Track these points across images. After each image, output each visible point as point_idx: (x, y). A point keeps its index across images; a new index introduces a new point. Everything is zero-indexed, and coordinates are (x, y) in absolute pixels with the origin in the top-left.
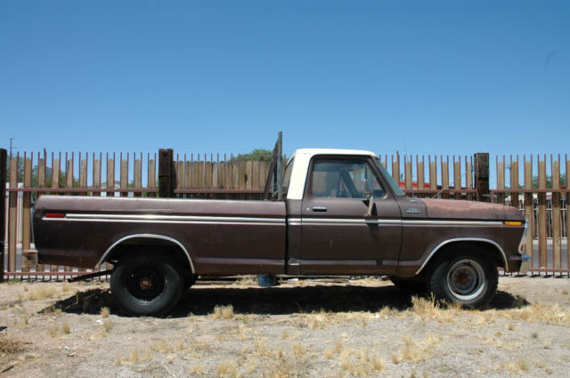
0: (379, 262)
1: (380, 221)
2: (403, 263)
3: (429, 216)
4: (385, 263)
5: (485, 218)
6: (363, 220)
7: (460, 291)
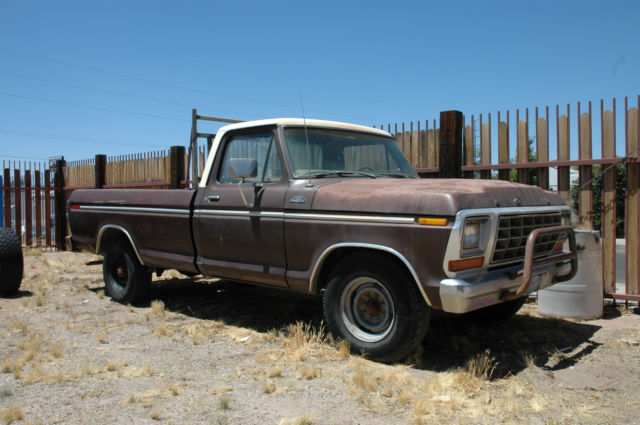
0: (266, 270)
1: (263, 213)
2: (291, 273)
3: (316, 208)
4: (272, 270)
5: (388, 211)
6: (247, 213)
7: (368, 327)
